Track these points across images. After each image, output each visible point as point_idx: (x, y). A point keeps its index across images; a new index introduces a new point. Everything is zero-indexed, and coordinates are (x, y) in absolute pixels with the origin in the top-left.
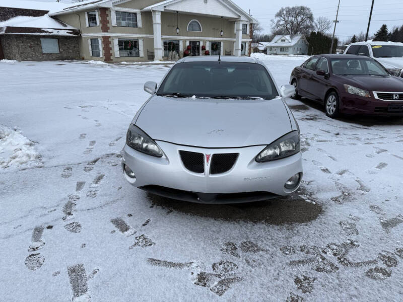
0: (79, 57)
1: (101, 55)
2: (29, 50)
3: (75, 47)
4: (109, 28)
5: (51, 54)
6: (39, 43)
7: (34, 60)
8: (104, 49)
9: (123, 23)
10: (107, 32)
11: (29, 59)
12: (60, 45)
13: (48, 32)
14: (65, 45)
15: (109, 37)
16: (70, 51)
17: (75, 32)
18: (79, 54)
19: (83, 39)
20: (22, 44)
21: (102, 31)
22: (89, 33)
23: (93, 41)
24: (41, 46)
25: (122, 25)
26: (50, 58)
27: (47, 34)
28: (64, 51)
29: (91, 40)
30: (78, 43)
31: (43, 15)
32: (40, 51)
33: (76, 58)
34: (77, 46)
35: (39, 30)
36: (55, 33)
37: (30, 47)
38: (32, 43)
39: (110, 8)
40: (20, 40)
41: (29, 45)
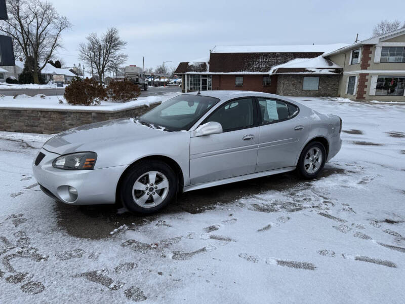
0: (337, 94)
1: (355, 93)
2: (291, 87)
3: (335, 84)
4: (369, 65)
5: (309, 91)
6: (302, 81)
7: (293, 96)
8: (358, 86)
9: (392, 59)
10: (366, 69)
11: (289, 95)
12: (321, 82)
13: (311, 71)
14: (325, 82)
15: (368, 74)
16: (329, 88)
17: (337, 70)
18: (337, 91)
19: (344, 77)
20: (287, 82)
21: (360, 68)
22: (350, 71)
23: (352, 79)
24: (302, 84)
25: (390, 61)
26: (308, 94)
27: (310, 73)
28: (323, 88)
29: (350, 77)
30: (338, 81)
31: (317, 56)
32: (301, 87)
33: (334, 95)
34: (338, 83)
35: (303, 70)
36: (318, 72)
37: (293, 85)
38: (296, 81)
39: (375, 45)
40: (286, 79)
41: (293, 83)
